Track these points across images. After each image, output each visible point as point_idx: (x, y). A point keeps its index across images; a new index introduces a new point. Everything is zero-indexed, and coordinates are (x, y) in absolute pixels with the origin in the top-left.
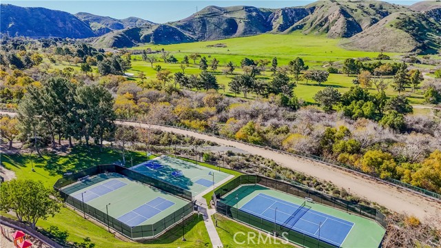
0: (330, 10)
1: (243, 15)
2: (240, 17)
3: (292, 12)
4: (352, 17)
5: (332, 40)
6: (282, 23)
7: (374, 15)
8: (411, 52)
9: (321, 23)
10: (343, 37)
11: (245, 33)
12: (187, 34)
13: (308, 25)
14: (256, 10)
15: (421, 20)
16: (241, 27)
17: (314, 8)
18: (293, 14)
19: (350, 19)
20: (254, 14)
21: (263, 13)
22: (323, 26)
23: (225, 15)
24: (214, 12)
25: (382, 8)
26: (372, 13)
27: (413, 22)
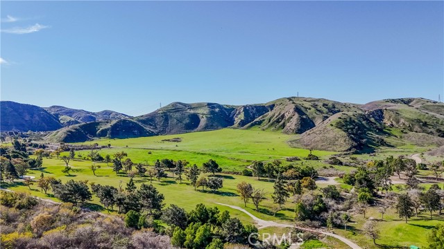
0: (287, 108)
1: (206, 111)
2: (203, 113)
3: (253, 109)
4: (306, 115)
5: (286, 135)
6: (243, 118)
7: (327, 113)
8: (347, 151)
9: (278, 119)
10: (297, 133)
11: (206, 128)
12: (148, 128)
13: (266, 121)
14: (219, 106)
15: (361, 119)
16: (203, 122)
17: (274, 105)
18: (254, 111)
19: (304, 117)
20: (217, 110)
21: (226, 109)
22: (279, 123)
23: (188, 111)
24: (177, 108)
25: (334, 108)
26: (324, 112)
27: (354, 121)
